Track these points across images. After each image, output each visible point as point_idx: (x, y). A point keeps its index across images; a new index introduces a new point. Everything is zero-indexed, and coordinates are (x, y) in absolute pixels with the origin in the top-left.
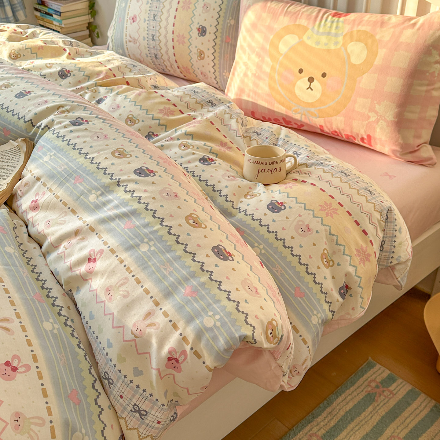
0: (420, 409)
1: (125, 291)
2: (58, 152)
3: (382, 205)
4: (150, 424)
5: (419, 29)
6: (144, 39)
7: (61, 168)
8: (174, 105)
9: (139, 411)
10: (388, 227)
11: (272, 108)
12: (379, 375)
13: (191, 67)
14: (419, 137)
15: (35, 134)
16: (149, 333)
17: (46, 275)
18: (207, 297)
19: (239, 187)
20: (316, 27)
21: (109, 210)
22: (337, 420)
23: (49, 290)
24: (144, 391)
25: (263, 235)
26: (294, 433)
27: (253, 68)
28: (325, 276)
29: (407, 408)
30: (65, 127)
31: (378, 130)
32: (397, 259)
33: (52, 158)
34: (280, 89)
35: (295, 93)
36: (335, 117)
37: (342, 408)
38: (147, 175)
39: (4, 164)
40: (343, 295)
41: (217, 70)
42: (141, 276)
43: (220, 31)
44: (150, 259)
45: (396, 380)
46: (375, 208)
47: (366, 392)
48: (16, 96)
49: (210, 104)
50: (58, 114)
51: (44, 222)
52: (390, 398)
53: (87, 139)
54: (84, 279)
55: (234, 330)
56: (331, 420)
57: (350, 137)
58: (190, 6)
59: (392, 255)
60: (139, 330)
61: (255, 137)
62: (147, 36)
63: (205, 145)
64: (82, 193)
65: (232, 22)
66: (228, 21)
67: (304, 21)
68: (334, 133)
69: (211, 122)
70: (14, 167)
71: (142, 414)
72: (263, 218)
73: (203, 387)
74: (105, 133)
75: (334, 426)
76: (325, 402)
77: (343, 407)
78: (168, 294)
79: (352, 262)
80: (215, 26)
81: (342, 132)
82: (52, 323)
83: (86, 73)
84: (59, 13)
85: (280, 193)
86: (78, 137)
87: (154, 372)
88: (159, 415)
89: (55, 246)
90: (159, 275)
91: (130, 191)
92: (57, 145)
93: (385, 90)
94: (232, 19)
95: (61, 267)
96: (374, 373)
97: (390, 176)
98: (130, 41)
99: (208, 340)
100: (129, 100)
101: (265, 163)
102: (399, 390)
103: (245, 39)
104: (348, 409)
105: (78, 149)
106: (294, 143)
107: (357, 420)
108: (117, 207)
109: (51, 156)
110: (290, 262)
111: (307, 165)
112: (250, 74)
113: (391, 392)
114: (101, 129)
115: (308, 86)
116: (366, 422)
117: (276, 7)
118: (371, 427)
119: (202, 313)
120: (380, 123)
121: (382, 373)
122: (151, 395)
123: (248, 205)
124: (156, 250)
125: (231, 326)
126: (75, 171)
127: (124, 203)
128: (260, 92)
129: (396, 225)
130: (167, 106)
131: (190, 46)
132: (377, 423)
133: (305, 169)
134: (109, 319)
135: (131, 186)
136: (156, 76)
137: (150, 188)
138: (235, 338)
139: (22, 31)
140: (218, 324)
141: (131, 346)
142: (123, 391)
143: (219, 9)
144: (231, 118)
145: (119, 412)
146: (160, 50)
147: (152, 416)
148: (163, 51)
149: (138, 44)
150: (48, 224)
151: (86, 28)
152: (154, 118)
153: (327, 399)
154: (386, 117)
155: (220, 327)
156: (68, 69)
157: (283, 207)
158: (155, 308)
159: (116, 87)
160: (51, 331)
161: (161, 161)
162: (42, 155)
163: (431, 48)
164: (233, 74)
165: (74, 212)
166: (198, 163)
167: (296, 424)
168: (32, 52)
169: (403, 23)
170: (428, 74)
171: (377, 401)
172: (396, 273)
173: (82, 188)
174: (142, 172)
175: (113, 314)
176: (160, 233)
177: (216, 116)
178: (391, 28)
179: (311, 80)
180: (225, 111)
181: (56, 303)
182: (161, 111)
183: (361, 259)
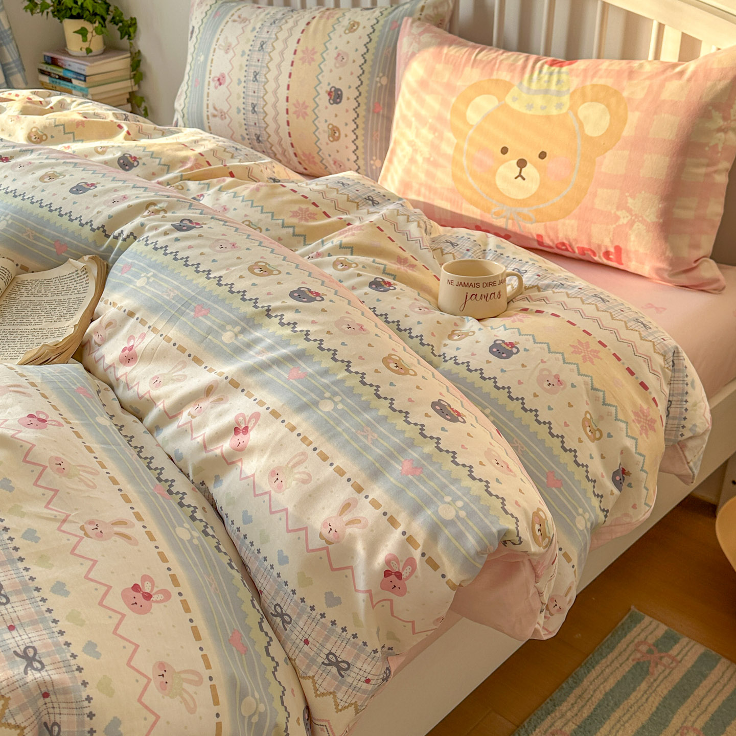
0: (723, 682)
1: (304, 473)
2: (160, 272)
3: (665, 344)
4: (355, 684)
5: (689, 80)
6: (239, 111)
7: (169, 295)
8: (314, 204)
9: (337, 664)
10: (676, 379)
11: (458, 211)
12: (650, 634)
13: (318, 153)
14: (696, 246)
15: (110, 249)
16: (350, 534)
17: (161, 461)
18: (439, 475)
19: (438, 322)
20: (525, 83)
21: (259, 353)
22: (593, 707)
23: (170, 483)
24: (344, 630)
25: (488, 394)
26: (526, 731)
27: (426, 150)
28: (591, 455)
29: (701, 681)
30: (166, 233)
31: (632, 238)
32: (691, 430)
33: (151, 280)
34: (470, 180)
35: (495, 184)
36: (562, 221)
37: (598, 688)
38: (311, 300)
39: (61, 298)
40: (618, 484)
41: (361, 157)
42: (328, 448)
43: (364, 94)
44: (339, 423)
45: (679, 639)
46: (655, 349)
47: (633, 660)
48: (71, 191)
49: (371, 202)
50: (149, 215)
51: (148, 380)
52: (673, 669)
53: (205, 250)
54: (228, 461)
55: (489, 524)
56: (583, 707)
57: (586, 252)
58: (315, 57)
59: (683, 422)
60: (333, 531)
61: (449, 249)
62: (244, 106)
63: (374, 261)
64: (210, 331)
65: (384, 81)
66: (378, 79)
67: (505, 73)
68: (560, 246)
69: (378, 228)
70: (80, 301)
71: (341, 667)
72: (485, 367)
73: (438, 620)
74: (232, 240)
75: (589, 717)
76: (570, 680)
77: (599, 686)
78: (375, 474)
79: (629, 431)
80: (357, 88)
81: (574, 244)
82: (188, 529)
83: (163, 160)
84: (84, 78)
85: (506, 329)
86: (190, 247)
87: (361, 597)
88: (368, 669)
89: (170, 416)
90: (356, 446)
91: (289, 324)
92: (156, 261)
93: (641, 175)
94: (384, 75)
95: (186, 446)
96: (643, 630)
97: (656, 308)
98: (214, 116)
99: (449, 540)
100: (241, 198)
101: (477, 285)
102: (686, 655)
103: (408, 105)
104: (608, 688)
105: (193, 265)
106: (512, 256)
107: (625, 705)
108: (271, 348)
109: (148, 278)
110: (536, 433)
111: (539, 289)
112: (419, 159)
113: (673, 659)
114: (223, 235)
115: (518, 174)
116: (639, 708)
117: (457, 54)
118: (649, 715)
119: (435, 499)
120: (635, 226)
121: (655, 629)
122: (355, 636)
123: (458, 349)
124: (346, 408)
125: (482, 517)
126: (193, 298)
127: (283, 342)
128: (438, 186)
129: (687, 376)
130: (304, 206)
131: (315, 120)
132: (658, 708)
133: (535, 294)
134: (280, 519)
135: (289, 316)
136: (274, 164)
137: (320, 318)
138: (492, 534)
139: (42, 99)
140: (463, 514)
141: (321, 558)
142: (309, 632)
143: (363, 61)
144: (408, 221)
145: (302, 668)
146: (266, 128)
147: (357, 670)
148: (271, 130)
149: (228, 120)
150: (157, 382)
151: (126, 101)
152: (285, 225)
153: (573, 674)
154: (645, 217)
155: (466, 518)
156: (133, 155)
157: (515, 350)
158: (356, 495)
159: (215, 180)
160: (190, 541)
161: (326, 280)
162: (132, 278)
163: (710, 108)
164: (391, 161)
165: (197, 361)
166: (367, 289)
167: (527, 717)
168: (66, 132)
169: (664, 71)
170: (707, 149)
171: (652, 674)
172: (687, 453)
173: (209, 323)
174: (300, 295)
175: (286, 510)
176: (348, 383)
177: (384, 218)
178: (645, 79)
179: (522, 163)
180: (398, 211)
181: (185, 502)
182: (295, 214)
183: (642, 427)
